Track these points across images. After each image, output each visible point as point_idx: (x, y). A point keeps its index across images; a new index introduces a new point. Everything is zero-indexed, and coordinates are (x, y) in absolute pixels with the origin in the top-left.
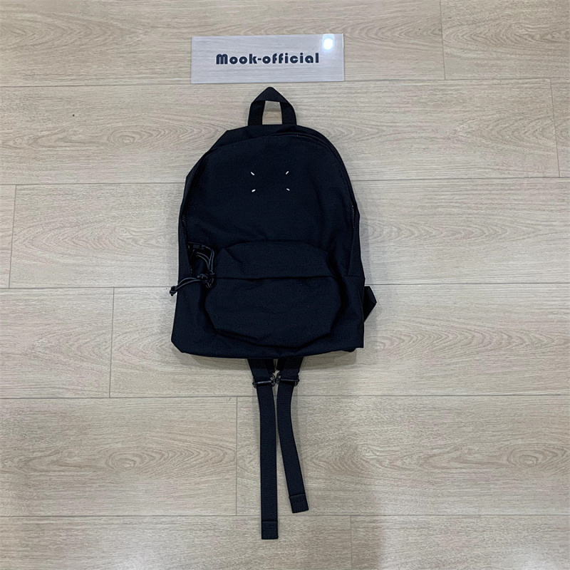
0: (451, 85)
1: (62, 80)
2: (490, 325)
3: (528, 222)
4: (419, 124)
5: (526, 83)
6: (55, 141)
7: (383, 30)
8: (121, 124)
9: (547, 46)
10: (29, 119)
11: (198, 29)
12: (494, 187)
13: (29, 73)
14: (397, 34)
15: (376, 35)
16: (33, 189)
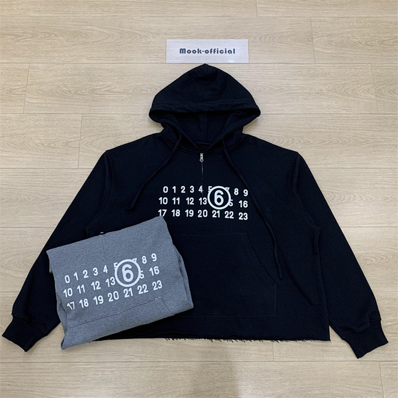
0: (319, 66)
1: (108, 60)
2: (344, 190)
3: (362, 136)
4: (302, 86)
5: (359, 66)
6: (104, 92)
7: (281, 38)
8: (140, 84)
9: (369, 47)
10: (90, 80)
11: (182, 36)
12: (343, 118)
13: (89, 56)
14: (289, 40)
15: (278, 40)
16: (92, 116)
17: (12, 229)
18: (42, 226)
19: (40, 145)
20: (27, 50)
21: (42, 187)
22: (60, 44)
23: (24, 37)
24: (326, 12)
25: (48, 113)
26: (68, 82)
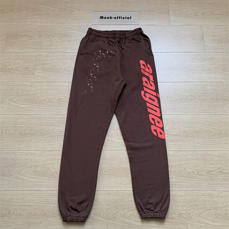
17: (27, 152)
18: (45, 150)
19: (43, 100)
20: (36, 45)
21: (46, 126)
22: (55, 41)
23: (34, 37)
24: (211, 22)
25: (48, 81)
26: (60, 63)
